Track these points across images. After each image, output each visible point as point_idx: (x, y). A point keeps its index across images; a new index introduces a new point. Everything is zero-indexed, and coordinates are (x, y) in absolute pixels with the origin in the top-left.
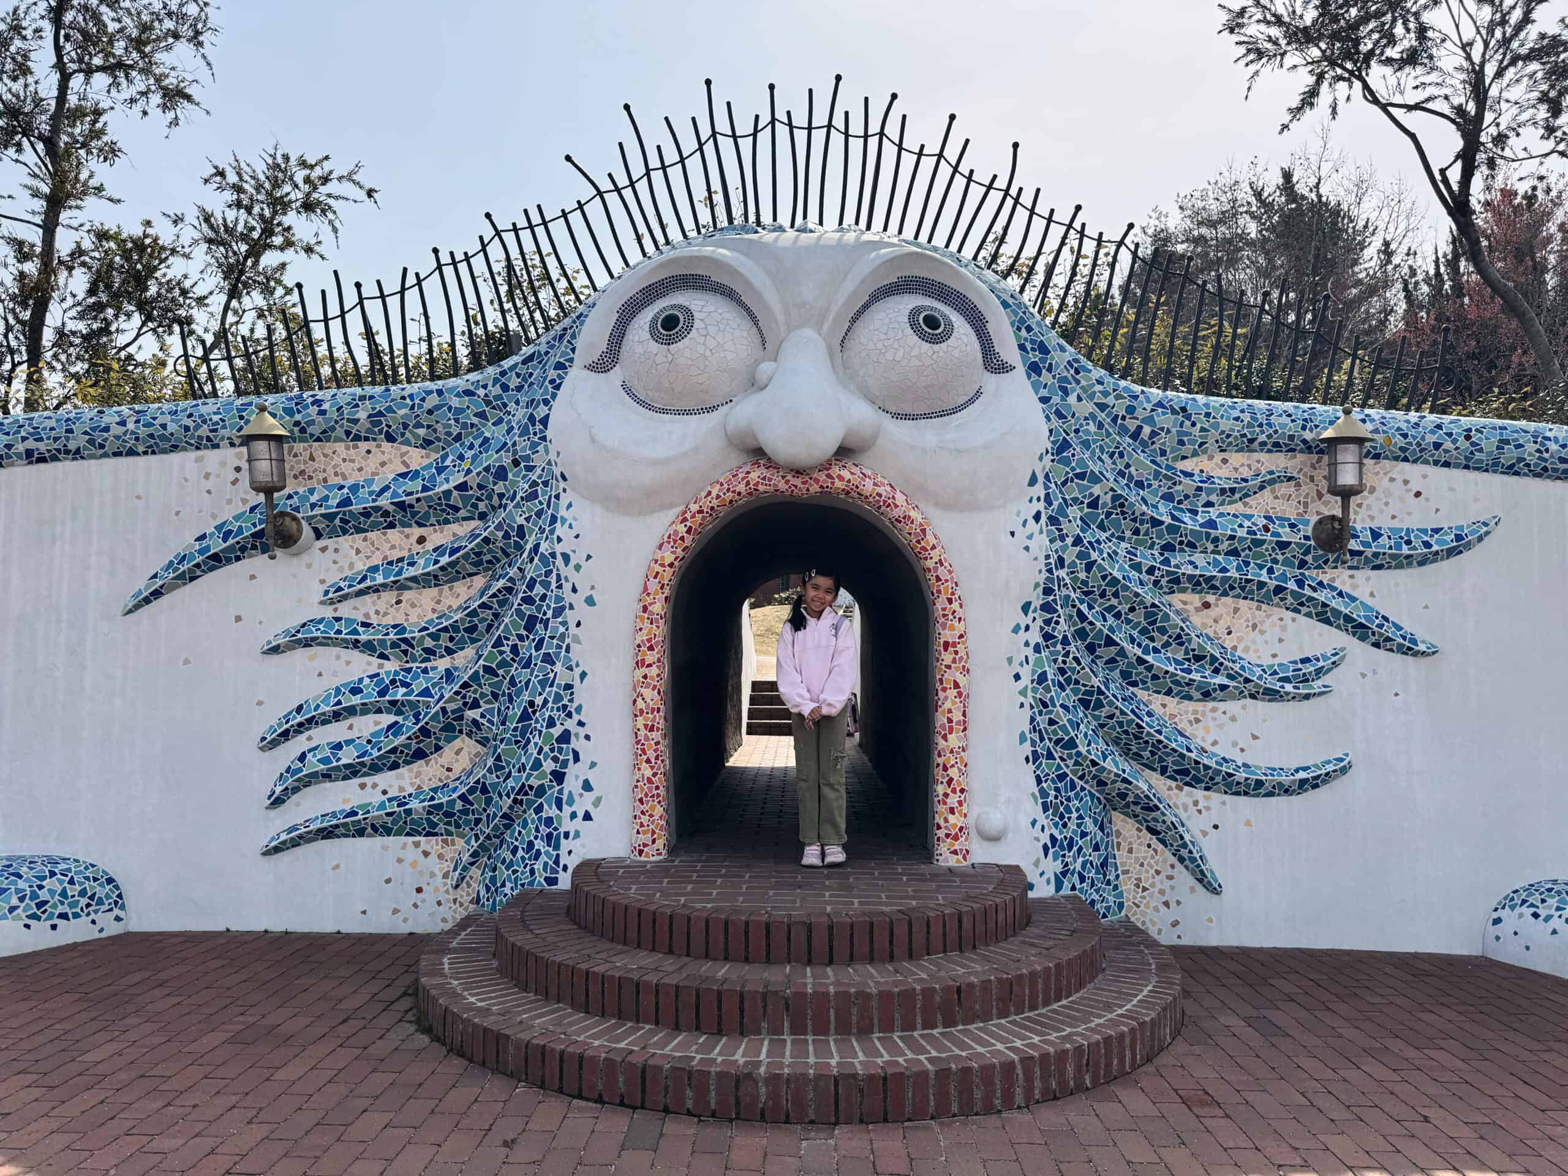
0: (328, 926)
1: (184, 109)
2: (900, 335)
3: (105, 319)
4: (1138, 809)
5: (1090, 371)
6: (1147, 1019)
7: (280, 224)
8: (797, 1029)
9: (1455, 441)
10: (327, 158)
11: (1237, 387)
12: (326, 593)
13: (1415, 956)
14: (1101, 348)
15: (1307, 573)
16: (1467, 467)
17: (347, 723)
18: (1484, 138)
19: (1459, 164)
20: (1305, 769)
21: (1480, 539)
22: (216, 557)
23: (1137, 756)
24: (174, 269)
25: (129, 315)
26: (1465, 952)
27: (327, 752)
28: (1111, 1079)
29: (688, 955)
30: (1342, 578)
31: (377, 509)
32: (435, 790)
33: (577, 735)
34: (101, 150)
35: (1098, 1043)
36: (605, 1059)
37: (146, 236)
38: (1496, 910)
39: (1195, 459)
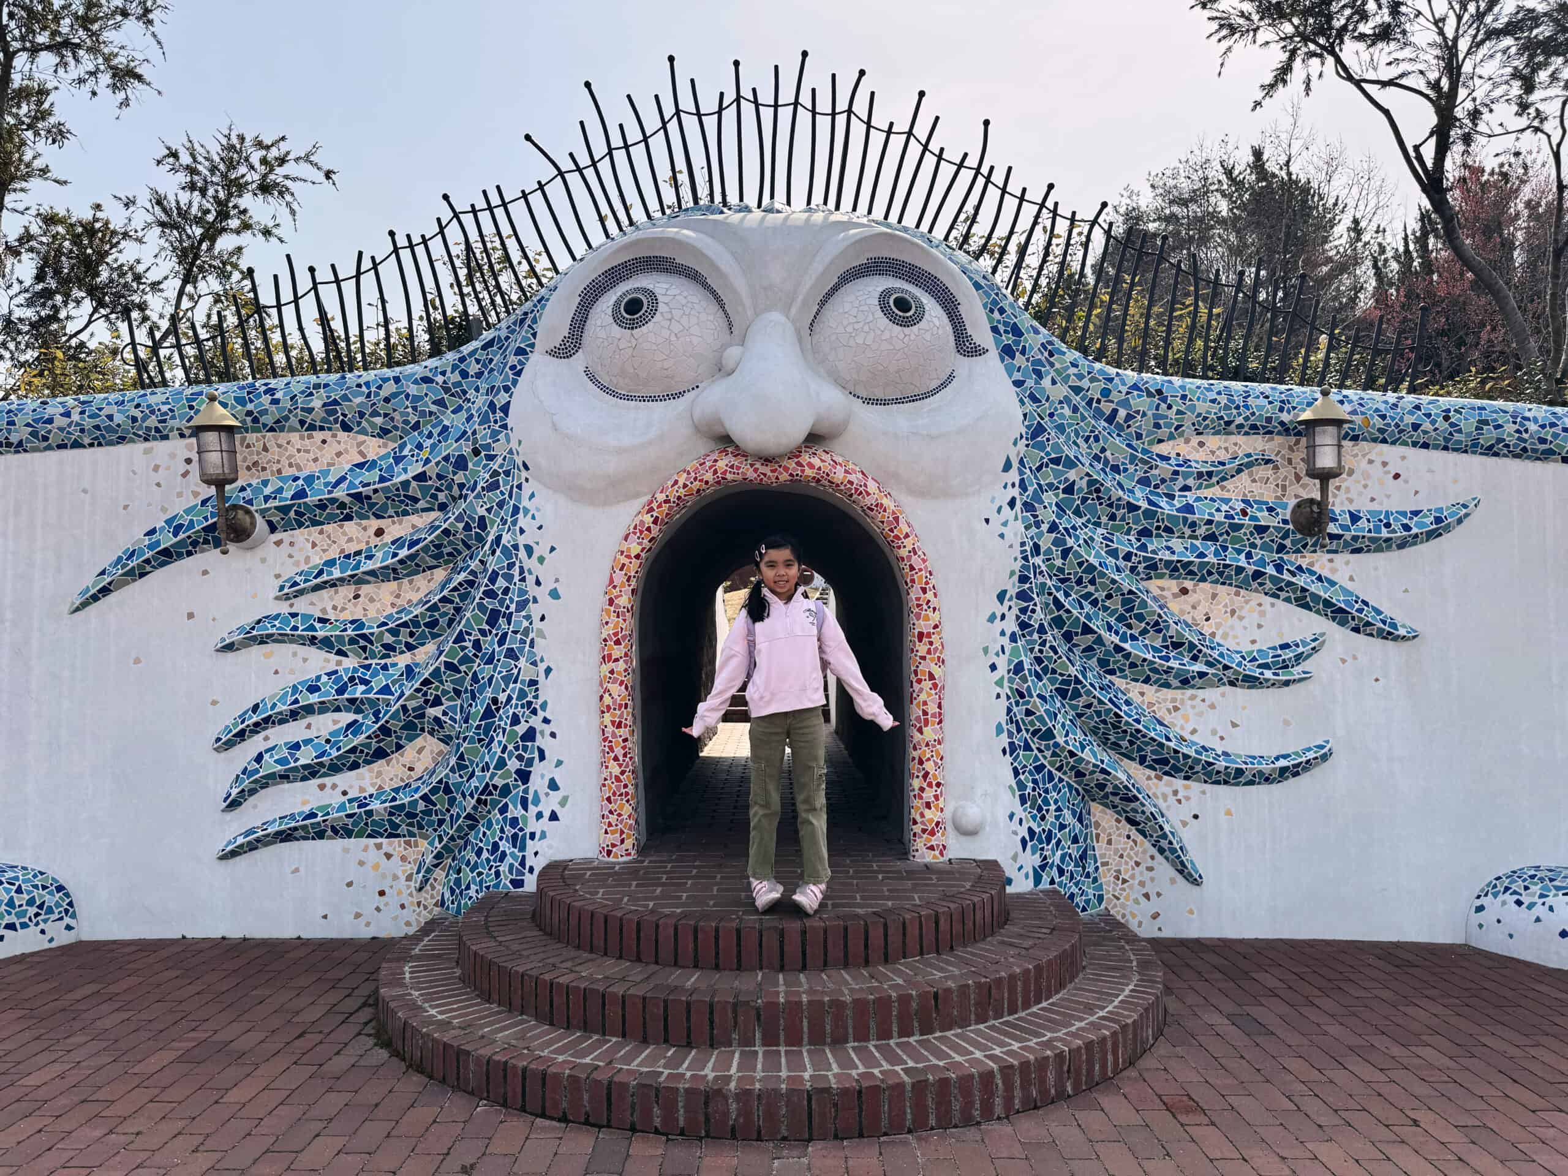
0: (287, 931)
1: (135, 90)
2: (871, 318)
3: (54, 306)
4: (1117, 800)
5: (1064, 353)
6: (1129, 1021)
7: (235, 207)
8: (770, 1040)
9: (1433, 422)
10: (283, 138)
11: (1212, 368)
12: (282, 588)
13: (1398, 945)
14: (1074, 330)
15: (1285, 557)
16: (1446, 448)
17: (305, 722)
18: (1459, 112)
19: (1434, 139)
20: (1285, 757)
21: (1460, 521)
22: (166, 552)
23: (1116, 746)
24: (126, 253)
25: (78, 302)
26: (1449, 941)
27: (285, 753)
28: (1092, 1086)
29: (657, 963)
30: (1320, 562)
31: (333, 501)
32: (396, 790)
33: (542, 733)
34: (49, 132)
35: (1079, 1048)
36: (570, 1076)
37: (96, 220)
38: (1479, 897)
39: (1171, 443)
